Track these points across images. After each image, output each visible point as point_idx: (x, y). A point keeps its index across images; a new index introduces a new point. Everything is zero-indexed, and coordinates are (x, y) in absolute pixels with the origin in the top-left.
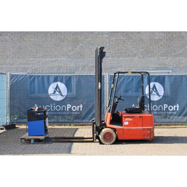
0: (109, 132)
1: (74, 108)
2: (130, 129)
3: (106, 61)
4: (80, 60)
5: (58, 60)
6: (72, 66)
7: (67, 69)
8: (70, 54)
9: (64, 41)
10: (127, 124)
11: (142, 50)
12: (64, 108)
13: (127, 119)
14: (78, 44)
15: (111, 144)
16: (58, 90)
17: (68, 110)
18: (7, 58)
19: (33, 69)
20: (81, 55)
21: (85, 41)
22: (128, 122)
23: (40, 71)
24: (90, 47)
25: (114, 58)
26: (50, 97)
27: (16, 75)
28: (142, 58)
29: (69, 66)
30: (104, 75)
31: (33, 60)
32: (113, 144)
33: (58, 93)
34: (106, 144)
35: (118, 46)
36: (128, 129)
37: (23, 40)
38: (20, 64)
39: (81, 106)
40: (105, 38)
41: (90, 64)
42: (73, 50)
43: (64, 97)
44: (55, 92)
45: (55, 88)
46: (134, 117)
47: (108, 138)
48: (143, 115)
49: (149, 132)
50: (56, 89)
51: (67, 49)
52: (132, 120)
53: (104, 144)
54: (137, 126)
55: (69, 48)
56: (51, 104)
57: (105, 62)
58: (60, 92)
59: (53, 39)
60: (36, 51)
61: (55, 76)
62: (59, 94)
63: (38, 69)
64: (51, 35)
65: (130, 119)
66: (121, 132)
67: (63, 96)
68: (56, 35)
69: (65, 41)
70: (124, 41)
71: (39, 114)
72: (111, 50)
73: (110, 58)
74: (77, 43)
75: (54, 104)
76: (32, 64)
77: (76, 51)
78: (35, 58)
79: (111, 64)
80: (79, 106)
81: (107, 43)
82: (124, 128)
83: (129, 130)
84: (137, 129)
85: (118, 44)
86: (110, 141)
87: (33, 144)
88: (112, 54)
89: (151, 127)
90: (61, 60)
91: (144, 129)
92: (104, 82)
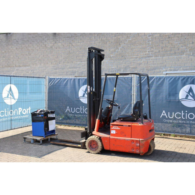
0: (94, 140)
4: (121, 61)
6: (113, 68)
8: (112, 55)
9: (106, 43)
10: (115, 133)
11: (191, 45)
13: (114, 127)
14: (120, 45)
18: (60, 63)
19: (79, 72)
20: (122, 56)
21: (126, 41)
22: (115, 131)
24: (132, 47)
25: (157, 58)
26: (80, 99)
27: (53, 78)
28: (192, 55)
29: (111, 68)
30: (132, 77)
31: (79, 63)
32: (98, 153)
35: (162, 43)
36: (114, 138)
37: (72, 45)
38: (70, 68)
40: (148, 35)
41: (132, 65)
42: (115, 51)
44: (84, 94)
46: (122, 125)
48: (132, 125)
49: (138, 145)
51: (109, 51)
52: (119, 129)
54: (125, 136)
55: (111, 50)
56: (81, 107)
57: (148, 62)
59: (97, 42)
61: (85, 79)
63: (84, 72)
64: (95, 38)
65: (118, 128)
66: (106, 141)
68: (100, 38)
69: (108, 43)
70: (170, 36)
71: (40, 116)
72: (155, 48)
73: (153, 58)
74: (118, 43)
75: (83, 107)
76: (79, 67)
77: (118, 52)
78: (81, 62)
79: (154, 64)
81: (150, 41)
82: (111, 137)
83: (116, 140)
84: (124, 140)
85: (162, 41)
86: (96, 150)
88: (156, 52)
89: (140, 139)
91: (133, 141)
92: (132, 85)
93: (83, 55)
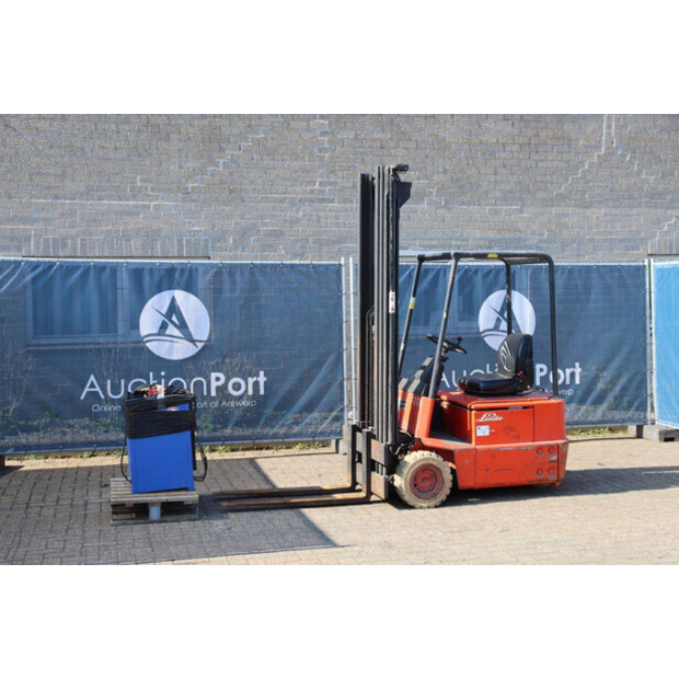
0: (431, 465)
1: (237, 387)
2: (497, 450)
3: (320, 215)
4: (227, 209)
5: (148, 207)
6: (198, 231)
7: (180, 241)
8: (190, 185)
9: (168, 136)
10: (487, 433)
11: (442, 178)
12: (198, 385)
13: (485, 417)
14: (221, 149)
15: (436, 507)
16: (174, 318)
17: (213, 393)
19: (48, 239)
20: (231, 192)
21: (246, 139)
22: (488, 427)
23: (75, 249)
24: (265, 162)
25: (348, 205)
28: (444, 207)
29: (190, 232)
30: (340, 265)
31: (45, 204)
32: (444, 504)
33: (176, 332)
34: (421, 508)
35: (363, 161)
36: (489, 450)
39: (262, 379)
40: (319, 130)
41: (267, 224)
42: (203, 171)
43: (200, 345)
44: (164, 326)
45: (164, 311)
46: (506, 408)
47: (427, 484)
48: (534, 403)
49: (554, 458)
50: (169, 315)
51: (181, 167)
52: (500, 419)
53: (412, 507)
54: (518, 439)
55: (189, 165)
56: (151, 374)
57: (319, 217)
58: (183, 326)
59: (127, 127)
60: (59, 171)
61: (165, 267)
62: (181, 335)
63: (69, 242)
65: (496, 418)
66: (467, 462)
67: (193, 341)
69: (174, 137)
70: (384, 143)
71: (173, 410)
72: (340, 174)
73: (336, 204)
74: (216, 145)
75: (163, 373)
76: (44, 220)
77: (212, 175)
78: (56, 197)
79: (338, 225)
80: (255, 379)
81: (326, 150)
82: (478, 447)
83: (493, 454)
84: (518, 450)
85: (361, 154)
86: (435, 495)
87: (160, 522)
88: (342, 189)
89: (559, 442)
90: (157, 208)
91: (540, 448)
92: (341, 291)
93: (64, 172)
